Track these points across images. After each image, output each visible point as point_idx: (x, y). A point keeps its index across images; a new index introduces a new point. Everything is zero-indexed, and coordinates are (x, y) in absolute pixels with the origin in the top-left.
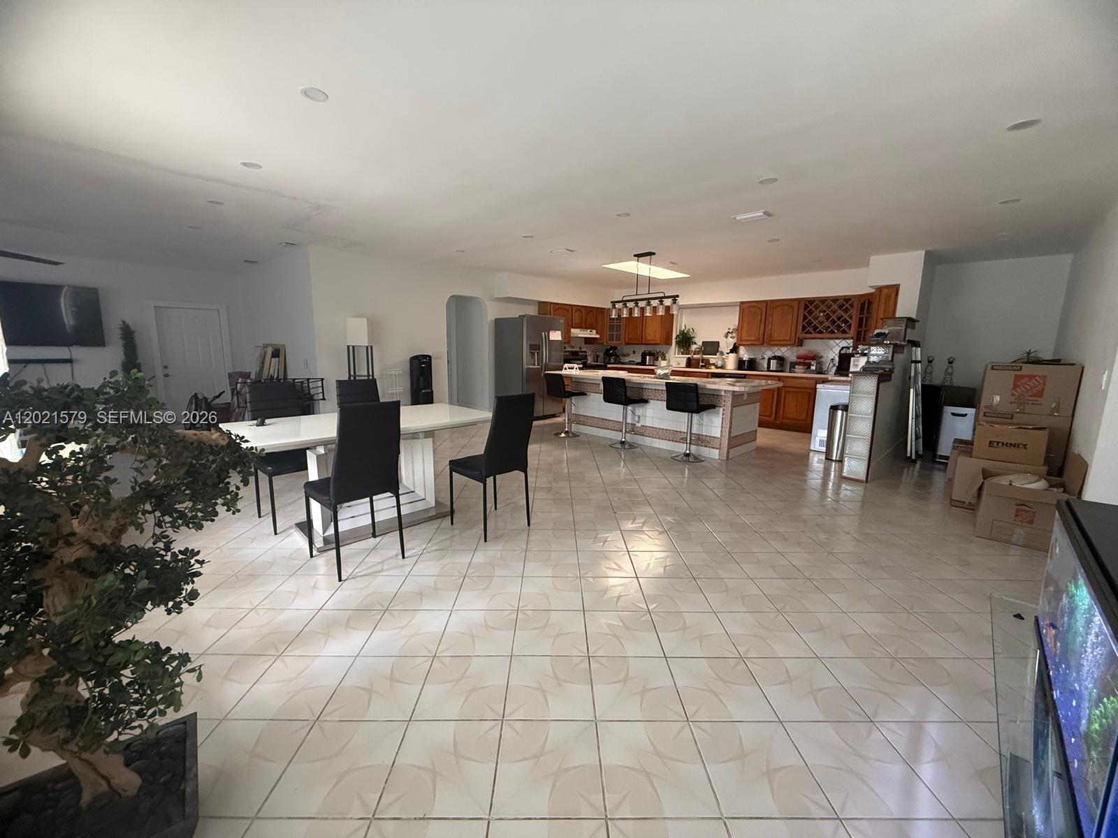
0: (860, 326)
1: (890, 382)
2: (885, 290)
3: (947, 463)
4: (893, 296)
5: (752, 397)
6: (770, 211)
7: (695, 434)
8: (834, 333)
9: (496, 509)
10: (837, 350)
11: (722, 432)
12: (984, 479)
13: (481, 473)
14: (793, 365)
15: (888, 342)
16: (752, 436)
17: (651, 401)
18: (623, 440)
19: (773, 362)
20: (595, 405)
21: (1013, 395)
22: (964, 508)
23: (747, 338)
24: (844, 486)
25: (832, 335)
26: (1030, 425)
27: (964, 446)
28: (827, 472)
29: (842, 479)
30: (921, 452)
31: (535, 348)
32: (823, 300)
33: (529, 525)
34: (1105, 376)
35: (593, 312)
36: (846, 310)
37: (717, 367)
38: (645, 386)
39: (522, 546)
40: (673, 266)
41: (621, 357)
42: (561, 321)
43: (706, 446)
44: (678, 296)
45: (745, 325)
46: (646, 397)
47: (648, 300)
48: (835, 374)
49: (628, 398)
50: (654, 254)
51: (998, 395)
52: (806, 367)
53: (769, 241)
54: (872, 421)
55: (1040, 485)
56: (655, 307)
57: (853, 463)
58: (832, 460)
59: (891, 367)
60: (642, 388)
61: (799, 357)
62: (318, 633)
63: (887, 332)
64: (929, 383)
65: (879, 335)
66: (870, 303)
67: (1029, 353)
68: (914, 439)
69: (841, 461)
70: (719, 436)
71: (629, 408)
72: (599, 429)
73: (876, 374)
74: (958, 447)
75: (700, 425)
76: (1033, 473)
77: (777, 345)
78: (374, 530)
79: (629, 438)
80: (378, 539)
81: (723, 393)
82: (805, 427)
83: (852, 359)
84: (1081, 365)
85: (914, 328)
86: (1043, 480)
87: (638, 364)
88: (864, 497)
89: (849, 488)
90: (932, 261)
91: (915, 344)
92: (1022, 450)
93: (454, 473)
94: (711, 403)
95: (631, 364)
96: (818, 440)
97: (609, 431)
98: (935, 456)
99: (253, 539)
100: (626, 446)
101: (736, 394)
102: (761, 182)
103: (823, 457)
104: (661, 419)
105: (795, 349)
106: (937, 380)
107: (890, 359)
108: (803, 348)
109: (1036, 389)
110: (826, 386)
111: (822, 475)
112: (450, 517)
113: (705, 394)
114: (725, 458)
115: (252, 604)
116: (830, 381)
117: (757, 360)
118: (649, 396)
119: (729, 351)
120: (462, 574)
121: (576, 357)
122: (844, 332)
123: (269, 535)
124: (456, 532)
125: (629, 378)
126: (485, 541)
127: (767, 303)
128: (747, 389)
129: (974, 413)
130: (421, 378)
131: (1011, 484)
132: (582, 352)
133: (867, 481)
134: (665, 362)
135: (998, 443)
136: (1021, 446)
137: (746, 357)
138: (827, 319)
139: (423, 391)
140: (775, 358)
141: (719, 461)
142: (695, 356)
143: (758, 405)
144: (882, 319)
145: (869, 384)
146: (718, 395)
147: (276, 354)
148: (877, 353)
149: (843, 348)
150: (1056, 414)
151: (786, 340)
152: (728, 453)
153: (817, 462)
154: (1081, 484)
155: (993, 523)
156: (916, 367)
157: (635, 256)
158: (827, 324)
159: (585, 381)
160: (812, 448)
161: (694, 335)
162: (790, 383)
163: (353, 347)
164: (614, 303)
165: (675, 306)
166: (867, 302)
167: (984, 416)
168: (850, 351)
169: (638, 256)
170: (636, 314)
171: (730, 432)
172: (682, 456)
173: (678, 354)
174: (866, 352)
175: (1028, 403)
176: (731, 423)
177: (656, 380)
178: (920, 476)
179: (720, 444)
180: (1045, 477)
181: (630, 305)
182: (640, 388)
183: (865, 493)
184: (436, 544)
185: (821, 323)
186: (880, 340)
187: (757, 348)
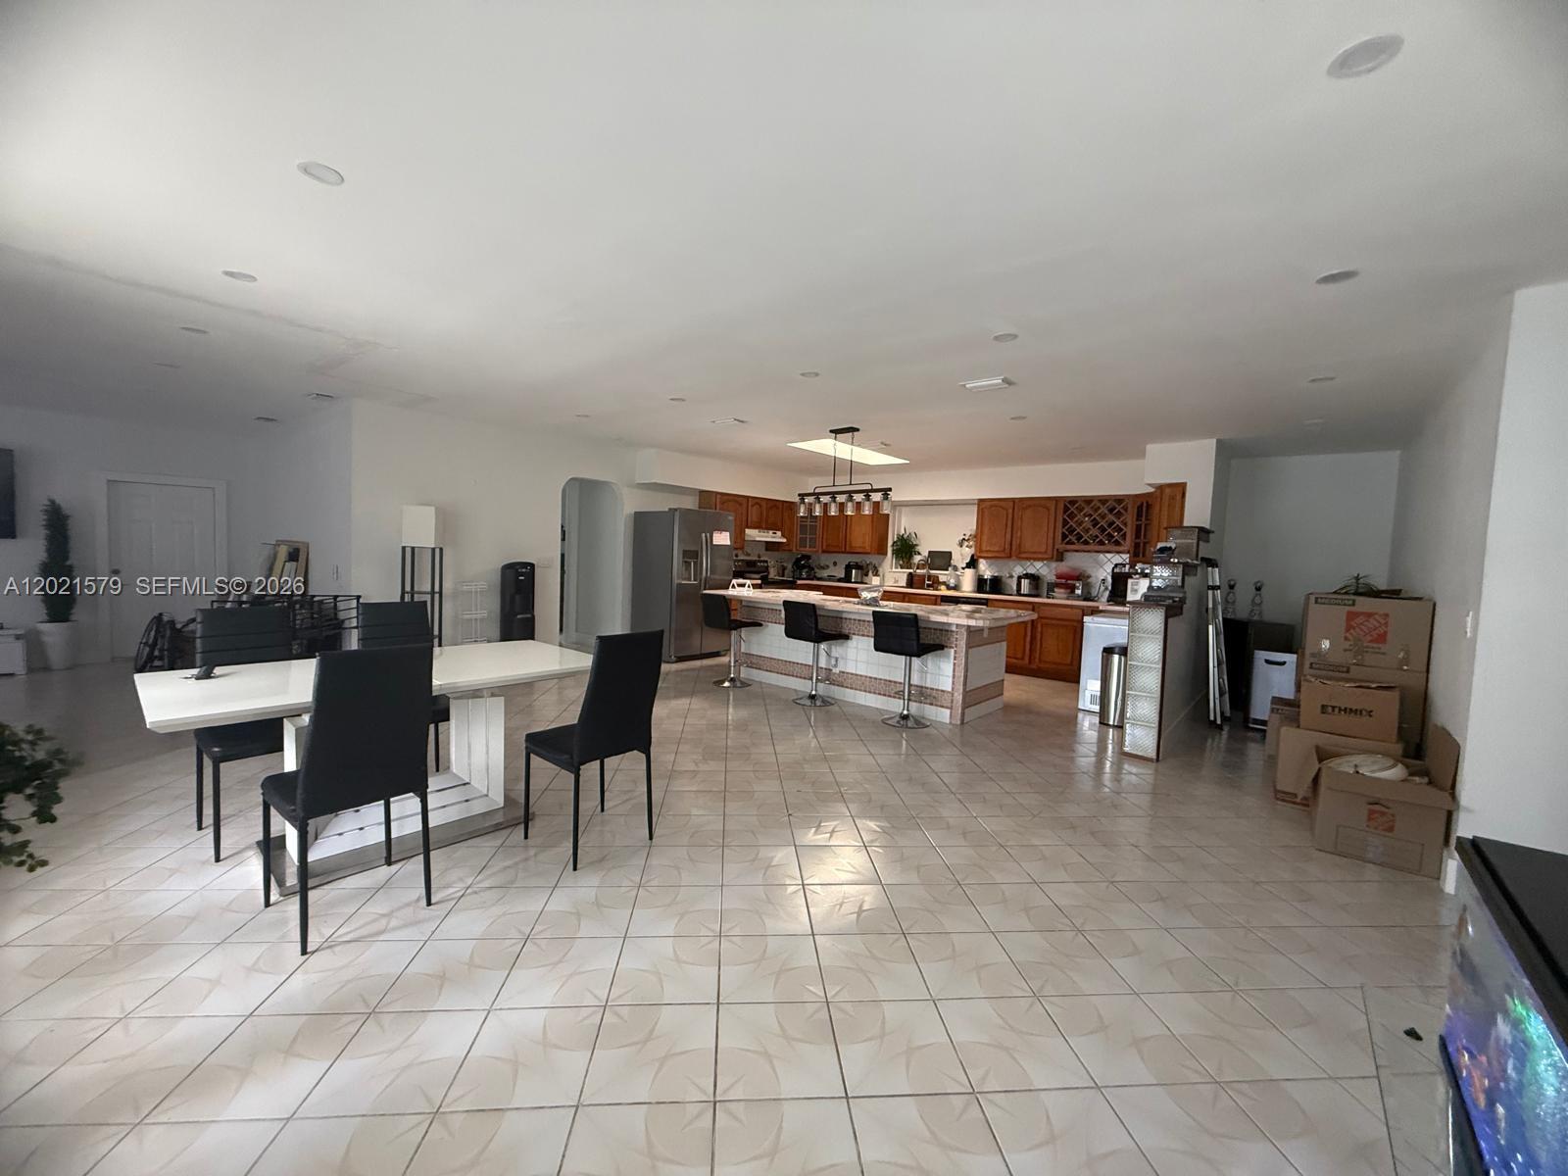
0: (1138, 536)
1: (1181, 617)
2: (1168, 491)
3: (1265, 731)
4: (1179, 497)
5: (994, 634)
6: (1012, 379)
7: (917, 686)
8: (1104, 544)
9: (603, 810)
10: (1109, 568)
11: (953, 683)
12: (1320, 760)
13: (572, 758)
14: (1052, 587)
15: (1176, 561)
16: (997, 688)
17: (854, 636)
18: (814, 693)
19: (1025, 583)
20: (774, 642)
21: (1346, 639)
22: (1294, 803)
23: (988, 548)
24: (1126, 766)
25: (1102, 548)
26: (1372, 682)
27: (1288, 708)
28: (1102, 742)
29: (1123, 756)
30: (1228, 714)
31: (691, 556)
32: (1088, 500)
33: (651, 838)
34: (1469, 619)
35: (778, 508)
36: (1119, 515)
37: (949, 588)
38: (844, 615)
39: (633, 878)
40: (885, 448)
41: (816, 570)
42: (730, 518)
43: (931, 704)
44: (890, 490)
45: (986, 531)
46: (846, 632)
47: (850, 493)
48: (1108, 601)
49: (820, 632)
50: (858, 430)
51: (1326, 639)
52: (1069, 591)
53: (1012, 419)
54: (1161, 671)
55: (1396, 773)
56: (859, 503)
57: (1138, 732)
58: (1108, 725)
59: (1181, 595)
60: (841, 618)
61: (1059, 577)
62: (228, 1067)
63: (1173, 546)
64: (1233, 617)
65: (1162, 550)
66: (1149, 506)
67: (1357, 578)
68: (1217, 695)
69: (1120, 727)
70: (950, 689)
71: (823, 646)
72: (780, 676)
73: (1163, 605)
74: (1278, 710)
75: (923, 672)
76: (1385, 754)
77: (1028, 559)
78: (390, 852)
79: (822, 689)
80: (394, 868)
81: (954, 628)
82: (1071, 675)
83: (1130, 581)
84: (1430, 600)
85: (1208, 541)
86: (1400, 765)
87: (840, 580)
88: (1155, 786)
89: (1134, 770)
90: (1228, 455)
91: (1211, 563)
92: (1365, 719)
93: (532, 755)
94: (937, 642)
95: (830, 580)
96: (1088, 695)
97: (795, 679)
98: (1246, 719)
99: (173, 872)
100: (818, 703)
101: (972, 629)
102: (996, 338)
103: (1096, 720)
104: (868, 663)
105: (1054, 565)
106: (1242, 612)
107: (1180, 584)
108: (1063, 563)
109: (1377, 631)
110: (1096, 619)
111: (1095, 749)
112: (523, 826)
113: (930, 629)
114: (959, 722)
115: (123, 1009)
116: (1102, 611)
117: (1004, 579)
118: (850, 629)
119: (964, 565)
120: (524, 934)
121: (752, 569)
122: (1117, 543)
123: (204, 863)
124: (532, 852)
125: (822, 603)
126: (575, 869)
127: (1014, 502)
128: (987, 624)
129: (1295, 660)
130: (518, 597)
131: (1357, 772)
132: (761, 562)
133: (1158, 760)
134: (878, 578)
135: (1333, 708)
136: (1364, 712)
137: (987, 575)
138: (1094, 526)
139: (519, 617)
140: (1027, 576)
141: (951, 727)
142: (918, 571)
143: (1004, 644)
144: (1166, 528)
145: (1154, 620)
146: (947, 631)
147: (293, 556)
148: (1162, 575)
149: (1116, 565)
150: (1405, 668)
151: (1040, 553)
152: (963, 714)
153: (1088, 726)
154: (1453, 773)
155: (1337, 831)
156: (1214, 595)
157: (831, 431)
158: (1094, 532)
159: (760, 606)
160: (1080, 707)
161: (918, 542)
162: (1047, 612)
163: (413, 549)
164: (802, 496)
165: (886, 503)
166: (1145, 504)
167: (1311, 667)
168: (1127, 569)
169: (836, 432)
170: (833, 511)
171: (965, 684)
172: (897, 719)
173: (896, 568)
174: (1147, 571)
175: (1367, 652)
176: (966, 671)
177: (860, 607)
178: (1229, 751)
179: (952, 702)
180: (1401, 759)
181: (825, 499)
182: (838, 617)
183: (1155, 780)
184: (490, 876)
185: (1087, 531)
186: (1165, 556)
187: (1000, 562)
